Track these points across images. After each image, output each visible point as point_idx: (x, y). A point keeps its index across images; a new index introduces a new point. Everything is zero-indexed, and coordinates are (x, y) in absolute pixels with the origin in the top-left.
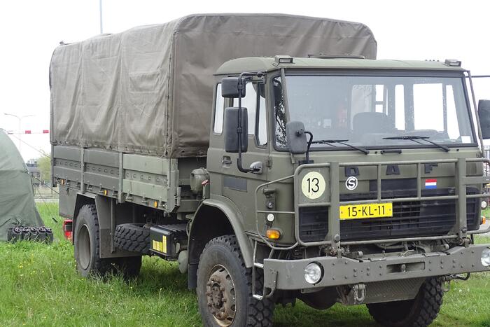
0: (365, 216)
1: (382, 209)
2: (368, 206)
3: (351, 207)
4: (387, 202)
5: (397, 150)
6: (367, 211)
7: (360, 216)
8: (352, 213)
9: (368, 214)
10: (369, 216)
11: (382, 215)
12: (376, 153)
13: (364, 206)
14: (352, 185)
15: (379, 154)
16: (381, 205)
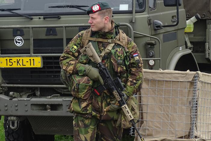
0: (19, 66)
1: (32, 61)
2: (21, 58)
3: (8, 59)
4: (37, 56)
5: (57, 16)
6: (21, 62)
7: (15, 66)
8: (9, 63)
9: (21, 64)
10: (22, 66)
11: (32, 66)
12: (40, 18)
13: (18, 58)
14: (19, 43)
15: (42, 19)
16: (32, 58)
